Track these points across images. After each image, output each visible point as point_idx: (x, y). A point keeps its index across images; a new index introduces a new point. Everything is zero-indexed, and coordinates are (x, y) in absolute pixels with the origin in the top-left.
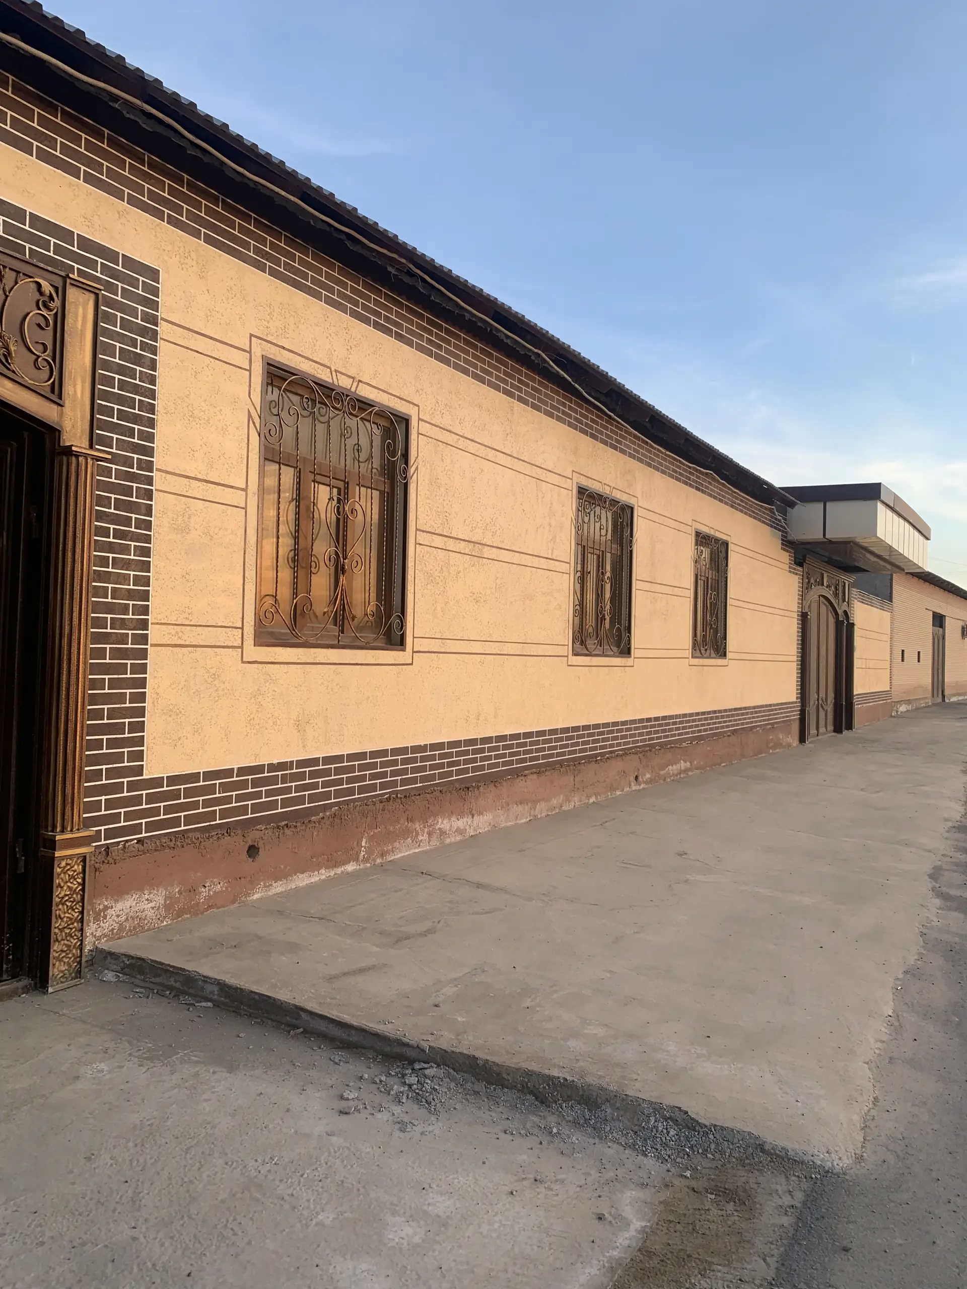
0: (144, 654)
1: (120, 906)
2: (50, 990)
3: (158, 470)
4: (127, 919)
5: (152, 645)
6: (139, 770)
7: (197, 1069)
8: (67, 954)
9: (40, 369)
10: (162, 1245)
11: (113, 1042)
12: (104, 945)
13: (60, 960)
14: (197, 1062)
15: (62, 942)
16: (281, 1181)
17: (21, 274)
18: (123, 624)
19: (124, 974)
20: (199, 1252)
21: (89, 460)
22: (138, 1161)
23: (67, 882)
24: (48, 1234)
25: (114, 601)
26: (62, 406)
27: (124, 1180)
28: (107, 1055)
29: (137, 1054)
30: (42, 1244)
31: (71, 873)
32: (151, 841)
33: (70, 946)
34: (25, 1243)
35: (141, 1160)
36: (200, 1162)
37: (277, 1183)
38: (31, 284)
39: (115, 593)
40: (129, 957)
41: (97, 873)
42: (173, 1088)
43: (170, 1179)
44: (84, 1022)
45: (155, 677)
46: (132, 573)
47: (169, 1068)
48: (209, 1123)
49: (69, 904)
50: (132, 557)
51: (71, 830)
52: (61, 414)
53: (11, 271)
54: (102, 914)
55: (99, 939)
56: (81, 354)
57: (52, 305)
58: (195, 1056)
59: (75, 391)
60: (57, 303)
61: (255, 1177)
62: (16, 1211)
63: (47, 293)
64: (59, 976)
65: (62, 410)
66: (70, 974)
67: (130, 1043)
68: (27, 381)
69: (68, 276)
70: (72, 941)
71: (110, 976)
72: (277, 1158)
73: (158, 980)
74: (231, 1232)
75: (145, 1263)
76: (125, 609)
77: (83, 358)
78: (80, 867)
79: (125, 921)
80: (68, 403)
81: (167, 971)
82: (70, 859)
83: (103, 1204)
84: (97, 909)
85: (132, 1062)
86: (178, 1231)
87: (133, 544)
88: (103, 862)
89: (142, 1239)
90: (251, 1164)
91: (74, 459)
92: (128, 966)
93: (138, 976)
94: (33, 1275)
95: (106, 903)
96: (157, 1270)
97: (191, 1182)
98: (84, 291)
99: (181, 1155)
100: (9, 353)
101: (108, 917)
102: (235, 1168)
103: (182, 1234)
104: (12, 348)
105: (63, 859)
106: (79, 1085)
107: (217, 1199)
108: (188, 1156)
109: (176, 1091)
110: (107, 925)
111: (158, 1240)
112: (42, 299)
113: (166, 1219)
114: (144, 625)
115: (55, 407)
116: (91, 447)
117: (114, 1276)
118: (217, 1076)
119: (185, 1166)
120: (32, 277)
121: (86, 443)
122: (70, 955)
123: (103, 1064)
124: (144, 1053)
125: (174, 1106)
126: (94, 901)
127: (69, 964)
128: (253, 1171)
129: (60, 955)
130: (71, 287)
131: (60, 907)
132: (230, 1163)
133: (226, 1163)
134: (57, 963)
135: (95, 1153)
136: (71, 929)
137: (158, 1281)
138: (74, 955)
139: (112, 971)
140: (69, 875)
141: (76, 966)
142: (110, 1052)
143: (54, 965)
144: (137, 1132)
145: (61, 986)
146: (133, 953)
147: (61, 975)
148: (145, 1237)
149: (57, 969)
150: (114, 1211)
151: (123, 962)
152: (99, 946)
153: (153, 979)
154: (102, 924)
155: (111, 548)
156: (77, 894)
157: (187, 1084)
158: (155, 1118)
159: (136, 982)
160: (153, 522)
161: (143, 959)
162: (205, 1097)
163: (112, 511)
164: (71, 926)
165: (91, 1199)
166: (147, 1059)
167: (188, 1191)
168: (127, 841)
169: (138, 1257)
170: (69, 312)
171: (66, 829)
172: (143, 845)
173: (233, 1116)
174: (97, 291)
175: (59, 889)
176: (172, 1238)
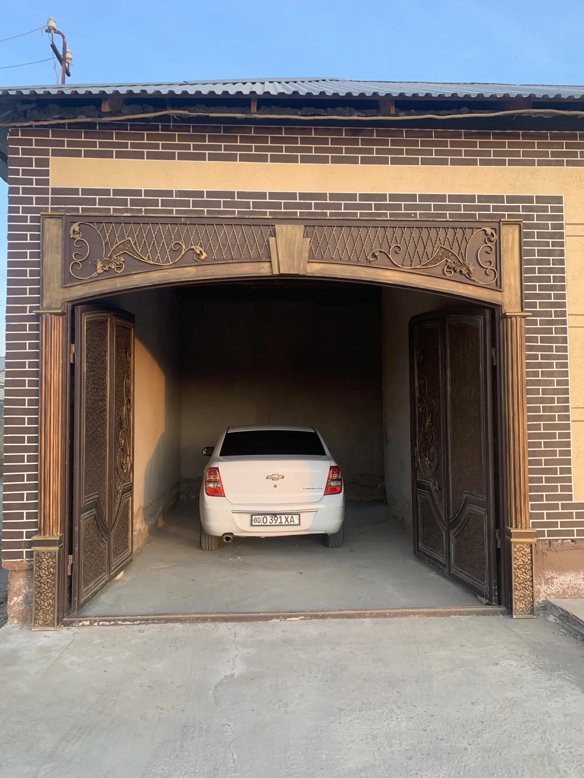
0: (568, 427)
1: (562, 578)
2: (514, 617)
3: (569, 315)
4: (568, 588)
5: (573, 421)
6: (570, 497)
7: (564, 683)
8: (524, 599)
9: (488, 275)
10: (477, 759)
11: (528, 653)
12: (552, 600)
13: (520, 601)
14: (566, 680)
15: (521, 591)
16: (566, 762)
17: (474, 229)
18: (551, 409)
19: (560, 619)
20: (491, 772)
21: (518, 318)
22: (496, 715)
23: (521, 557)
24: (431, 727)
25: (544, 396)
26: (502, 292)
27: (482, 720)
28: (520, 658)
29: (536, 664)
30: (425, 730)
31: (523, 553)
32: (582, 542)
33: (526, 595)
34: (419, 726)
35: (498, 716)
36: (527, 731)
37: (563, 762)
38: (481, 232)
39: (544, 392)
40: (562, 610)
41: (544, 556)
42: (543, 688)
43: (505, 731)
44: (521, 638)
45: (577, 441)
46: (555, 379)
47: (549, 677)
48: (548, 714)
49: (523, 570)
50: (555, 369)
51: (521, 528)
52: (502, 297)
53: (469, 229)
54: (550, 581)
55: (549, 595)
56: (512, 260)
57: (493, 239)
58: (569, 677)
59: (510, 282)
60: (496, 237)
61: (553, 752)
62: (426, 711)
63: (490, 233)
64: (520, 610)
65: (503, 295)
66: (527, 611)
67: (537, 657)
68: (481, 284)
69: (501, 221)
70: (527, 592)
71: (551, 618)
72: (573, 749)
73: (576, 628)
74: (516, 772)
75: (462, 762)
76: (552, 401)
77: (514, 261)
78: (529, 550)
79: (567, 588)
80: (506, 289)
81: (580, 624)
82: (522, 544)
83: (464, 727)
84: (547, 577)
85: (530, 667)
86: (489, 757)
87: (555, 361)
88: (548, 550)
89: (469, 751)
90: (555, 745)
91: (509, 319)
92: (563, 615)
93: (567, 623)
94: (412, 741)
95: (552, 575)
96: (465, 769)
97: (515, 738)
98: (512, 225)
99: (520, 722)
100: (470, 272)
101: (555, 584)
102: (544, 743)
103: (490, 760)
104: (471, 269)
105: (518, 544)
106: (495, 668)
107: (521, 753)
108: (524, 725)
109: (543, 690)
110: (554, 589)
111: (477, 756)
112: (487, 237)
113: (488, 748)
114: (567, 409)
115: (498, 293)
116: (522, 311)
117: (444, 760)
118: (573, 692)
119: (518, 729)
120: (481, 228)
121: (518, 309)
122: (526, 600)
123: (514, 662)
124: (541, 665)
125: (536, 697)
126: (544, 572)
127: (525, 605)
128: (554, 749)
129: (519, 598)
130: (504, 225)
131: (518, 570)
132: (543, 739)
133: (541, 738)
134: (518, 603)
135: (478, 702)
136: (526, 585)
137: (462, 773)
138: (528, 600)
139: (555, 616)
140: (522, 554)
141: (530, 607)
142: (523, 658)
143: (516, 603)
144: (506, 702)
145: (521, 616)
146: (565, 608)
147: (521, 610)
148: (471, 751)
149: (518, 605)
150: (466, 732)
151: (559, 612)
152: (549, 600)
153: (573, 627)
154: (550, 586)
155: (540, 365)
156: (528, 565)
157: (552, 689)
158: (521, 699)
159: (565, 626)
160: (568, 347)
161: (568, 613)
162: (557, 699)
163: (539, 344)
164: (526, 583)
165: (460, 722)
166: (540, 668)
167: (509, 741)
168: (563, 540)
169: (461, 758)
170: (503, 239)
171: (518, 526)
172: (576, 543)
173: (565, 716)
174: (519, 223)
175: (516, 561)
176: (484, 758)
